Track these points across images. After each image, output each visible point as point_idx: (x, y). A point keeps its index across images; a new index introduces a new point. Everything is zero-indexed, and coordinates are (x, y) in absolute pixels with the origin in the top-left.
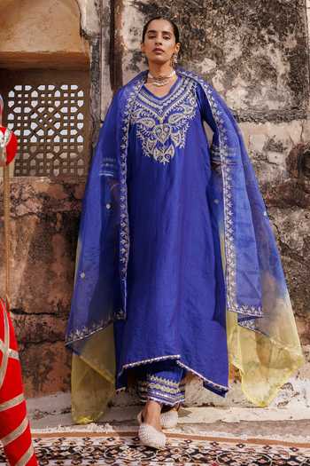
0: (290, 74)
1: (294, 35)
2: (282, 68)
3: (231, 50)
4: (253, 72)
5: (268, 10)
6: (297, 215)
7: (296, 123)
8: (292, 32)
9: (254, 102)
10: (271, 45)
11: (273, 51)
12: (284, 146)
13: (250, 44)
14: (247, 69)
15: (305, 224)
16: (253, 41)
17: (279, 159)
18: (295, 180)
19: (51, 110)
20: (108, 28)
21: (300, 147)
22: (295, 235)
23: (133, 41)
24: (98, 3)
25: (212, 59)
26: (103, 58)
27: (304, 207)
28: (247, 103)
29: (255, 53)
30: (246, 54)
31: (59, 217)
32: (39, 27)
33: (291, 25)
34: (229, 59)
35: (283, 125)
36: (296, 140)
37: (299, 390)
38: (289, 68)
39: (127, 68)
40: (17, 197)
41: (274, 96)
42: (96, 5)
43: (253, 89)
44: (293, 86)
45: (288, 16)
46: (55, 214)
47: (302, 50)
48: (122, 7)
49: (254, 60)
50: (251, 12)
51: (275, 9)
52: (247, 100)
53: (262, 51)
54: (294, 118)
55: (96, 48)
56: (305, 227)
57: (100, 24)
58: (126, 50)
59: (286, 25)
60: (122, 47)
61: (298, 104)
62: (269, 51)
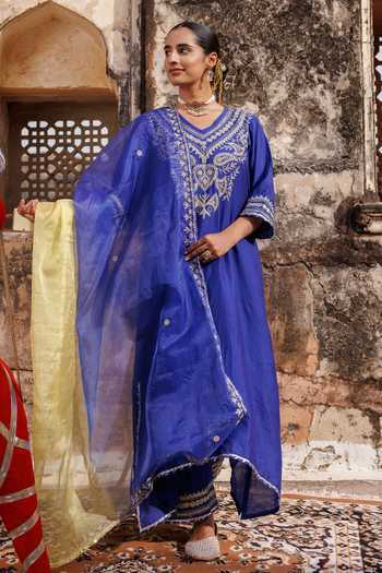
0: (341, 118)
1: (347, 74)
2: (333, 112)
3: (275, 92)
4: (299, 117)
5: (318, 45)
6: (345, 273)
7: (347, 174)
8: (344, 72)
9: (301, 151)
10: (321, 86)
11: (322, 93)
12: (332, 199)
13: (297, 85)
14: (293, 114)
15: (352, 283)
16: (301, 82)
17: (327, 213)
18: (344, 236)
19: (71, 150)
20: (138, 68)
21: (350, 200)
22: (341, 295)
23: (166, 83)
24: (127, 39)
25: (254, 102)
26: (133, 101)
27: (353, 265)
28: (293, 152)
29: (302, 95)
30: (293, 96)
32: (57, 59)
33: (344, 63)
34: (273, 102)
35: (332, 176)
36: (346, 193)
37: (342, 454)
38: (340, 112)
41: (323, 144)
42: (124, 40)
43: (299, 136)
44: (345, 132)
45: (341, 53)
47: (356, 92)
48: (154, 44)
49: (300, 103)
50: (299, 48)
51: (326, 45)
52: (292, 148)
53: (309, 93)
54: (345, 169)
55: (125, 90)
56: (353, 286)
57: (129, 63)
58: (158, 93)
59: (338, 63)
60: (154, 91)
61: (349, 152)
62: (318, 93)
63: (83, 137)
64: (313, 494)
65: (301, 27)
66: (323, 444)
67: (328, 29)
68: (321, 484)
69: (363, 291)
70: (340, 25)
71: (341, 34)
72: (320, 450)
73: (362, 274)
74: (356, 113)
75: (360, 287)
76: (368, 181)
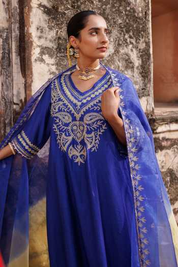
0: (141, 66)
1: (144, 39)
2: (137, 62)
4: (120, 65)
5: (129, 20)
7: (144, 99)
8: (142, 38)
10: (131, 46)
11: (132, 50)
13: (119, 45)
14: (117, 63)
16: (121, 43)
20: (17, 25)
23: (40, 37)
26: (13, 50)
29: (122, 51)
30: (117, 51)
33: (142, 33)
38: (140, 62)
39: (36, 60)
44: (143, 74)
45: (141, 26)
47: (148, 50)
48: (30, 8)
49: (121, 56)
50: (120, 21)
51: (134, 20)
53: (125, 50)
54: (143, 96)
58: (34, 44)
59: (140, 33)
60: (32, 42)
61: (145, 86)
62: (130, 51)
65: (121, 8)
67: (134, 11)
70: (140, 9)
71: (140, 15)
74: (148, 63)
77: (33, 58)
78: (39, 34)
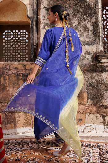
0: (93, 30)
2: (91, 28)
3: (74, 22)
4: (81, 29)
5: (86, 9)
6: (95, 74)
7: (95, 46)
8: (94, 17)
10: (87, 21)
11: (88, 23)
12: (91, 53)
14: (80, 29)
15: (97, 77)
16: (81, 20)
17: (89, 57)
18: (94, 63)
19: (17, 38)
20: (36, 16)
21: (96, 53)
22: (94, 81)
23: (44, 20)
24: (33, 7)
26: (34, 25)
27: (97, 72)
29: (82, 23)
30: (79, 24)
31: (21, 75)
33: (94, 14)
34: (74, 25)
35: (91, 46)
36: (95, 51)
37: (94, 128)
38: (93, 28)
39: (42, 28)
40: (8, 69)
41: (88, 37)
42: (32, 7)
43: (81, 35)
44: (94, 34)
45: (93, 11)
46: (20, 74)
47: (97, 22)
48: (40, 9)
49: (81, 26)
50: (81, 10)
51: (89, 9)
53: (84, 23)
54: (94, 44)
55: (32, 22)
56: (97, 78)
57: (33, 14)
58: (41, 22)
59: (92, 14)
60: (40, 22)
61: (95, 39)
62: (86, 23)
63: (20, 35)
64: (86, 140)
65: (82, 4)
66: (89, 125)
67: (89, 5)
68: (88, 137)
69: (100, 79)
70: (92, 4)
71: (93, 6)
72: (88, 127)
73: (100, 74)
74: (97, 28)
75: (99, 78)
76: (101, 48)
77: (41, 28)
78: (43, 18)
